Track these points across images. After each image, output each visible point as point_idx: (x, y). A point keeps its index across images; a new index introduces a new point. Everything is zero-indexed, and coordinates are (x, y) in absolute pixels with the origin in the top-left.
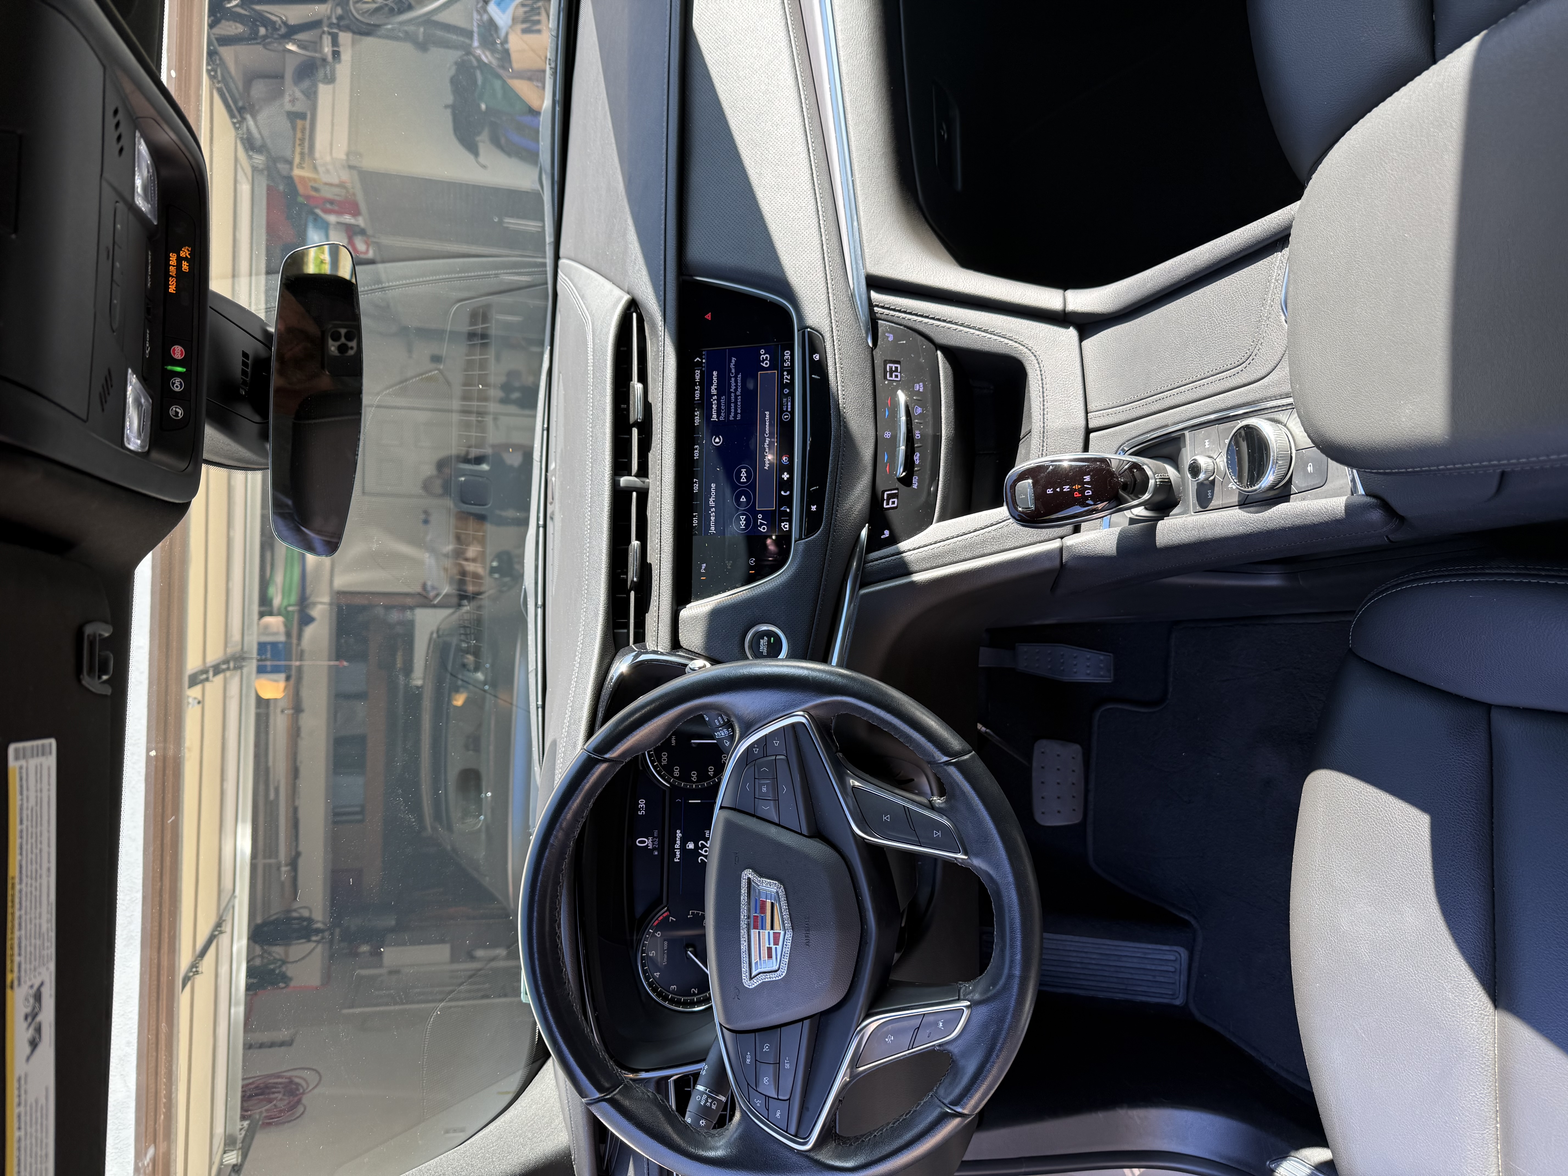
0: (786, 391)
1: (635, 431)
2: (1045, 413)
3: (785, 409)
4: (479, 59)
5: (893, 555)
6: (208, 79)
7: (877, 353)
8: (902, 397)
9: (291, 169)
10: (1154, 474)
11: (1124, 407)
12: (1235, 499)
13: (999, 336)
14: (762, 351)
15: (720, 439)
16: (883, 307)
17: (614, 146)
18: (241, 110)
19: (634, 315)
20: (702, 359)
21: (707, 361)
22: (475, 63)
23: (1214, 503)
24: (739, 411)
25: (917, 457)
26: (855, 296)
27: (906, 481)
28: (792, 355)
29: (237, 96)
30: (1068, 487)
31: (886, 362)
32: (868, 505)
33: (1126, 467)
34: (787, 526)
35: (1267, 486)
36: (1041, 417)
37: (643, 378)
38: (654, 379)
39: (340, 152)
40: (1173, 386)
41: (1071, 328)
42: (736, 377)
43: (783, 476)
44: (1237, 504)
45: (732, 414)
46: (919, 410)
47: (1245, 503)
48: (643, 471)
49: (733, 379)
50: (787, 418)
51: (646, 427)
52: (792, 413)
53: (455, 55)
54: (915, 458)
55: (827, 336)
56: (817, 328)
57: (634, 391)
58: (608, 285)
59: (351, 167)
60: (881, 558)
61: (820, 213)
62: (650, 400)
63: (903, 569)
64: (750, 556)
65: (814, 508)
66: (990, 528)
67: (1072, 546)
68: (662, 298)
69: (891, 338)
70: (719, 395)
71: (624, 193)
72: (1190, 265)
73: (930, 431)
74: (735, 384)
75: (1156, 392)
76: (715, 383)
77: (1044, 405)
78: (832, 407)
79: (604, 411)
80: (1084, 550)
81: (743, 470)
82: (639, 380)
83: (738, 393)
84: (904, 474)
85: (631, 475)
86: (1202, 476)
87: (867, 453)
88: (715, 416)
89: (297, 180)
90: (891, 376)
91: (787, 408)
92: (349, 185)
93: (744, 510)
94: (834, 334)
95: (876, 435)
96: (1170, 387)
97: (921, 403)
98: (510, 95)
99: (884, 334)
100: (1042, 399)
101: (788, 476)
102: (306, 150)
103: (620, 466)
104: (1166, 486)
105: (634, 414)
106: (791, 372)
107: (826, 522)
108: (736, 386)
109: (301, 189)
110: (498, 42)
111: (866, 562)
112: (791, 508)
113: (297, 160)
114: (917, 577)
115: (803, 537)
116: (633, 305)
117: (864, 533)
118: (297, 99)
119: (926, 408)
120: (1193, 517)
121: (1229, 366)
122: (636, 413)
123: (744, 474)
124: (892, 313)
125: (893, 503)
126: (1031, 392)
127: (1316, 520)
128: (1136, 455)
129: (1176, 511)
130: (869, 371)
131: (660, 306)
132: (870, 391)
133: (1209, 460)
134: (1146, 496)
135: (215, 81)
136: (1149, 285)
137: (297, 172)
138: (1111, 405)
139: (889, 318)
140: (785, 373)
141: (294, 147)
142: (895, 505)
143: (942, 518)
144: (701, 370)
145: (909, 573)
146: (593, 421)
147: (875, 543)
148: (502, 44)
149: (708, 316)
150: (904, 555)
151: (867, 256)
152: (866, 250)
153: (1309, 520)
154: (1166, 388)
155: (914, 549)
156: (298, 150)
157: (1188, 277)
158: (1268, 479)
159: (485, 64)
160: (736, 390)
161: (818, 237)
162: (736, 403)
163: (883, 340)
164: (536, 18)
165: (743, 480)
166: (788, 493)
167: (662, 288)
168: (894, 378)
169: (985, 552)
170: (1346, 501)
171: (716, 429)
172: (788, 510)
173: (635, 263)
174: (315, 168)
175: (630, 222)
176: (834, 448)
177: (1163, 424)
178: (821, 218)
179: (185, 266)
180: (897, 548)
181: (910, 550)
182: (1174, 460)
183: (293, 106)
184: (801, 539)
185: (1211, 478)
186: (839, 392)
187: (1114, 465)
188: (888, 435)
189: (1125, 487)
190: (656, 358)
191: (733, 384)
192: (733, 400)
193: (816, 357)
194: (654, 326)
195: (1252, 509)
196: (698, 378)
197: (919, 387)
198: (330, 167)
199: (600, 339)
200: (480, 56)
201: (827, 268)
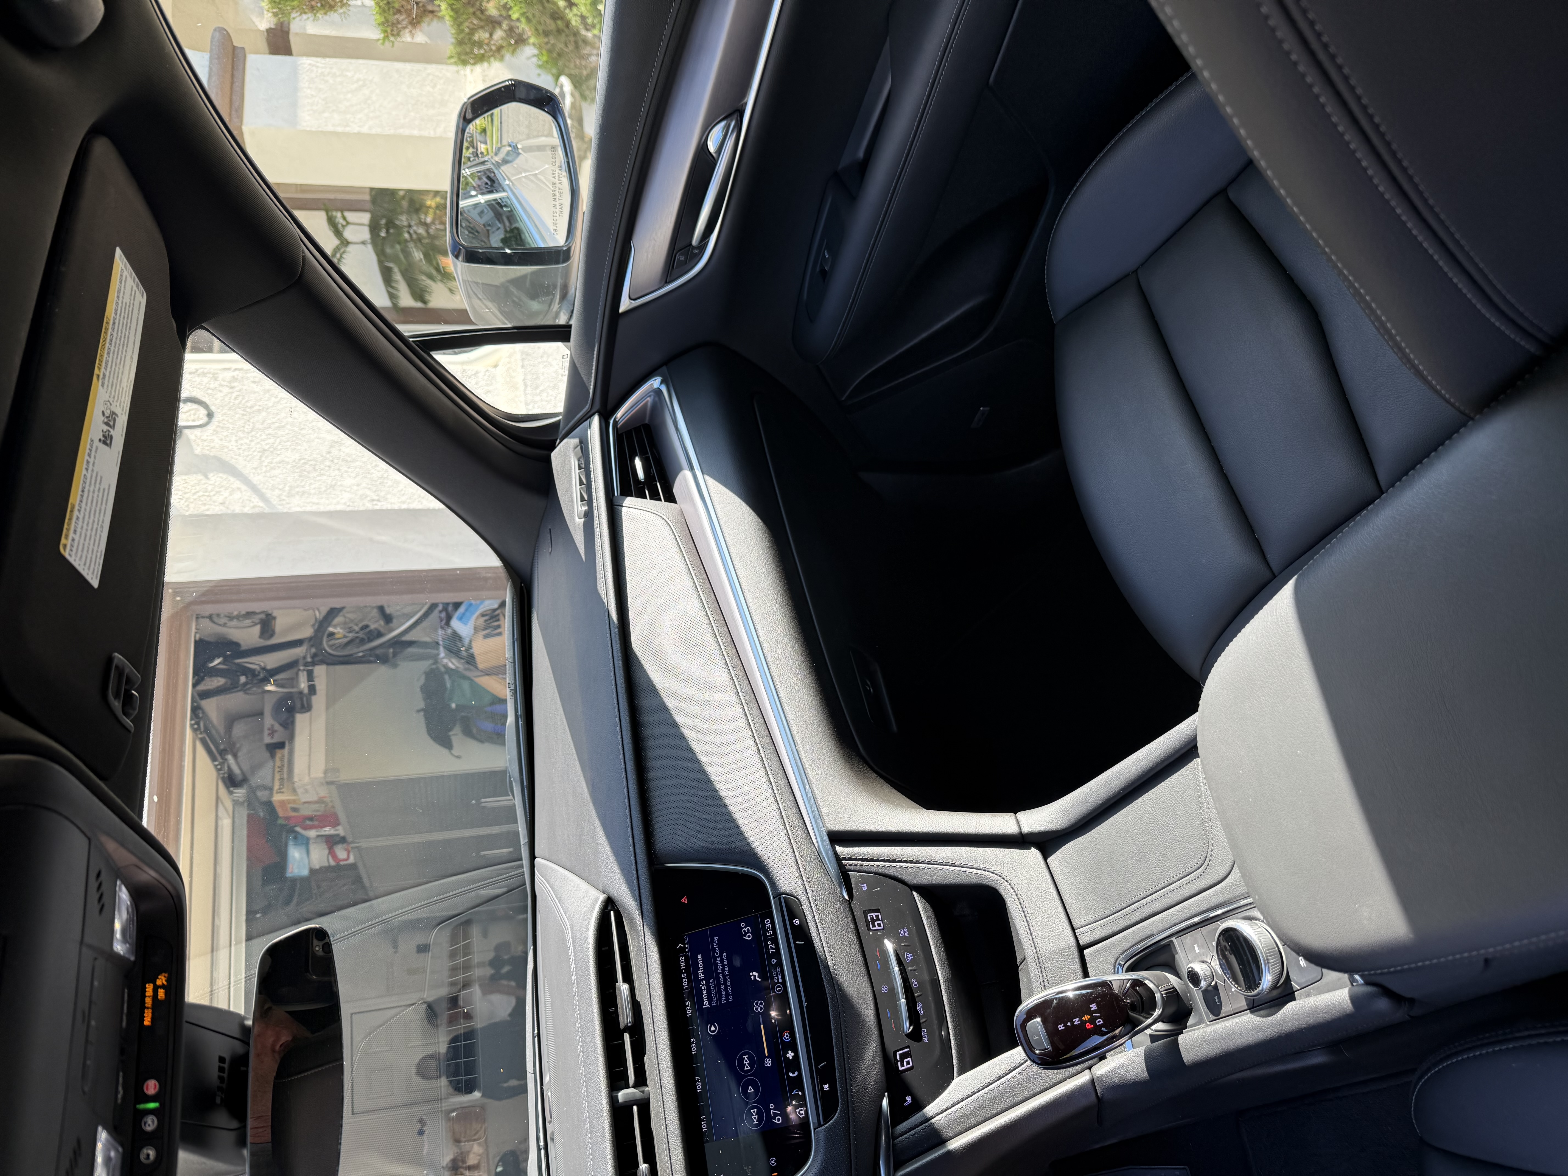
0: (774, 961)
1: (627, 1036)
2: (1034, 937)
3: (776, 981)
4: (446, 666)
5: (921, 1123)
6: (191, 734)
7: (855, 904)
8: (889, 946)
9: (271, 795)
10: (1157, 987)
11: (1107, 919)
12: (1243, 1004)
13: (967, 868)
14: (743, 924)
15: (715, 1027)
16: (850, 859)
17: (575, 755)
18: (222, 753)
19: (612, 913)
20: (684, 944)
21: (690, 945)
22: (443, 669)
23: (1225, 1010)
24: (730, 992)
25: (920, 1008)
26: (822, 853)
27: (915, 1036)
28: (773, 923)
29: (219, 741)
30: (1077, 1019)
31: (865, 913)
32: (883, 1071)
33: (1128, 985)
34: (802, 1112)
35: (1269, 986)
36: (1031, 942)
37: (628, 978)
38: (639, 976)
39: (318, 772)
40: (1146, 894)
41: (1033, 848)
42: (721, 956)
43: (788, 1055)
44: (1246, 1008)
45: (724, 996)
46: (910, 957)
47: (1254, 1006)
48: (641, 1080)
49: (718, 959)
50: (780, 990)
51: (637, 1030)
52: (784, 983)
53: (425, 665)
54: (919, 1009)
55: (803, 899)
56: (791, 892)
57: (621, 993)
58: (583, 885)
59: (329, 783)
60: (910, 1130)
61: (773, 784)
62: (638, 998)
63: (936, 1138)
64: (769, 1156)
65: (826, 1087)
66: (1014, 1072)
67: (1102, 1076)
68: (637, 892)
69: (865, 888)
70: (707, 979)
71: (589, 798)
72: (1122, 778)
73: (926, 977)
74: (722, 964)
75: (1132, 901)
76: (701, 967)
77: (1030, 930)
78: (822, 971)
79: (592, 1021)
80: (1116, 1079)
81: (745, 1057)
82: (625, 981)
83: (726, 973)
84: (911, 1028)
85: (629, 1088)
86: (1203, 984)
87: (868, 1013)
88: (706, 1002)
89: (276, 805)
90: (874, 926)
91: (778, 979)
92: (328, 800)
93: (754, 1102)
94: (810, 896)
95: (874, 991)
96: (1143, 896)
97: (909, 948)
98: (477, 690)
99: (857, 884)
100: (1026, 924)
101: (793, 1054)
102: (285, 776)
103: (616, 1080)
104: (1173, 996)
105: (623, 1018)
106: (775, 941)
107: (843, 1100)
108: (723, 966)
109: (281, 813)
110: (463, 649)
111: (894, 1138)
112: (803, 1090)
113: (276, 786)
114: (955, 1144)
115: (822, 1123)
116: (610, 904)
117: (885, 1102)
118: (276, 731)
119: (916, 952)
120: (1210, 1028)
121: (1191, 870)
122: (625, 1017)
123: (746, 1062)
124: (860, 863)
125: (908, 1063)
126: (1014, 917)
127: (1328, 1017)
128: (1132, 971)
129: (1191, 1021)
130: (851, 925)
131: (636, 901)
132: (857, 947)
133: (1204, 966)
134: (1157, 1013)
135: (198, 732)
136: (1091, 800)
137: (277, 798)
138: (1094, 919)
139: (859, 868)
140: (769, 943)
141: (274, 774)
142: (911, 1065)
143: (962, 1071)
144: (685, 956)
145: (943, 1141)
146: (582, 1034)
147: (900, 1112)
148: (466, 650)
149: (684, 900)
150: (933, 1121)
151: (824, 814)
152: (823, 810)
153: (1322, 1017)
154: (1140, 897)
155: (942, 1112)
156: (277, 776)
157: (1124, 789)
158: (1267, 980)
159: (452, 670)
160: (723, 970)
161: (775, 805)
162: (725, 984)
163: (858, 891)
164: (496, 624)
165: (747, 1068)
166: (796, 1073)
167: (635, 882)
168: (877, 928)
169: (1016, 1100)
170: (1349, 993)
171: (710, 1016)
172: (800, 1093)
173: (607, 863)
174: (294, 791)
175: (598, 824)
176: (833, 1015)
177: (1149, 933)
178: (774, 788)
179: (161, 993)
180: (924, 1114)
181: (937, 1114)
182: (1171, 966)
183: (272, 737)
184: (820, 1126)
185: (1213, 984)
186: (827, 954)
187: (1116, 987)
188: (885, 989)
189: (1133, 1007)
190: (638, 954)
191: (720, 964)
192: (722, 982)
193: (797, 922)
194: (632, 921)
195: (1262, 1012)
196: (683, 965)
197: (904, 932)
198: (309, 787)
199: (580, 946)
200: (447, 664)
201: (790, 833)
